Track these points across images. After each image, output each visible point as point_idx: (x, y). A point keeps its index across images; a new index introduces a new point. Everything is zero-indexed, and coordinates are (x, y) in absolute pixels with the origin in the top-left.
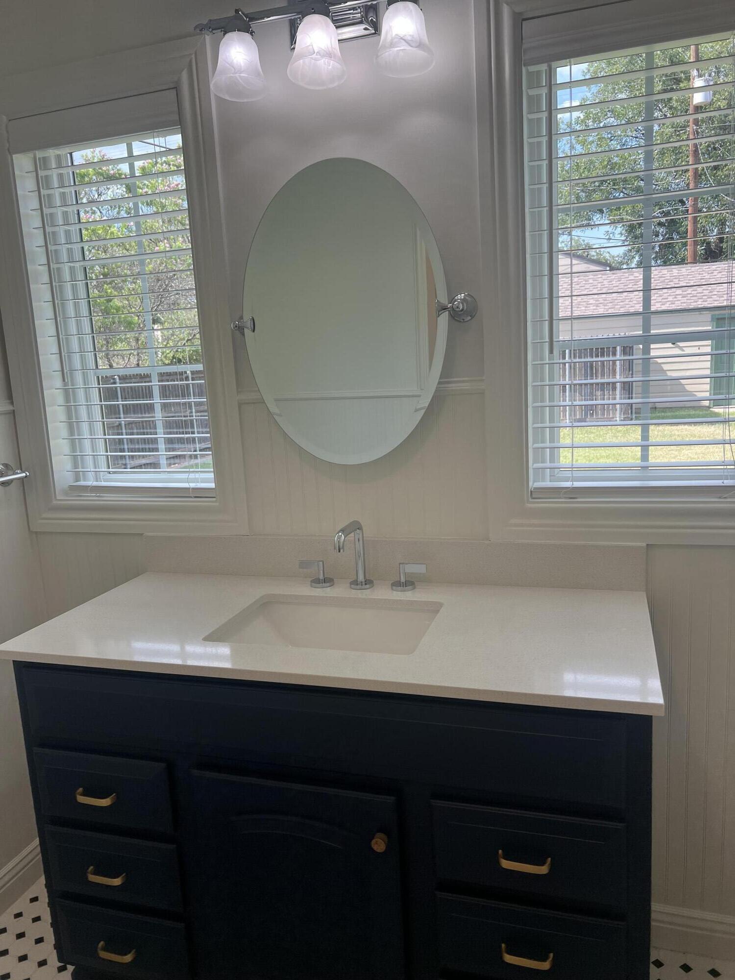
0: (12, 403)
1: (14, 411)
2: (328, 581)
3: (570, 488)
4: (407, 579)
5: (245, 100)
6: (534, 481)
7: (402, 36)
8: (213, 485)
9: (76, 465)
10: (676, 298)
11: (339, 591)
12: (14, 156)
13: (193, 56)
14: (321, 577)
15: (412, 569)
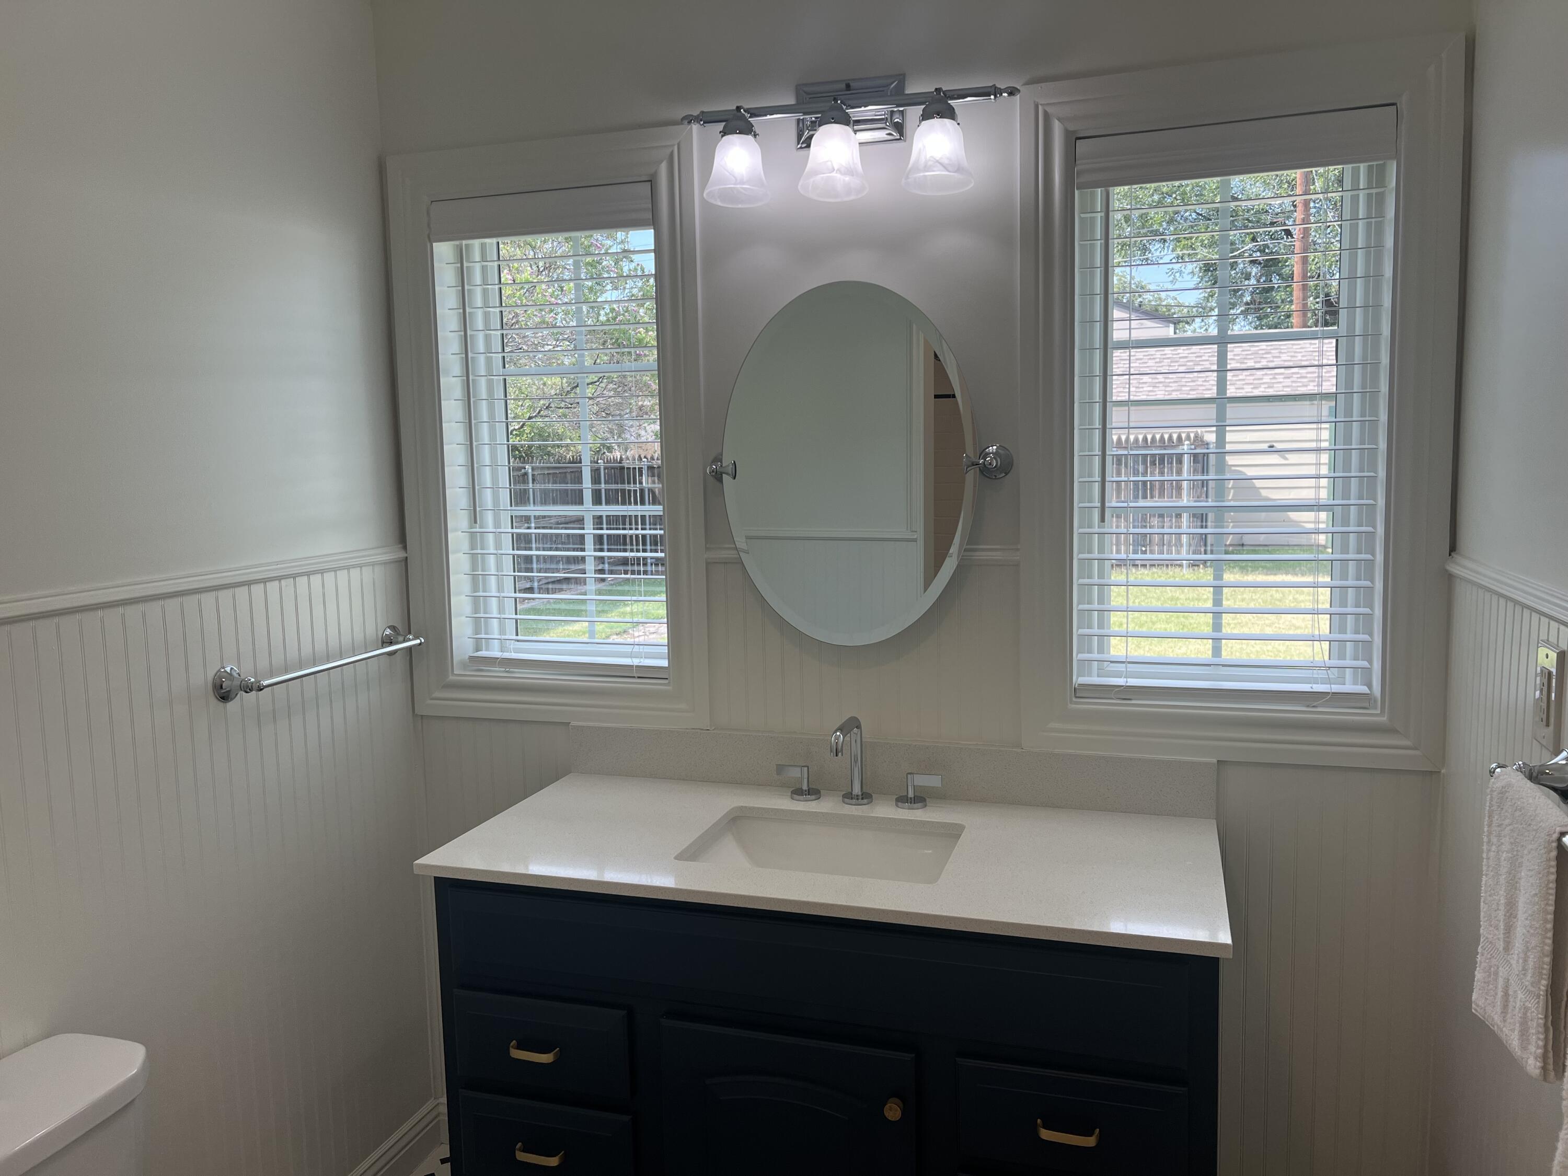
0: (405, 548)
1: (407, 557)
2: (813, 792)
3: (1123, 686)
4: (916, 794)
5: (740, 206)
6: (1078, 676)
7: (937, 159)
8: (664, 663)
9: (477, 631)
10: (1275, 378)
11: (826, 805)
12: (434, 244)
13: (676, 148)
14: (805, 787)
15: (922, 780)
